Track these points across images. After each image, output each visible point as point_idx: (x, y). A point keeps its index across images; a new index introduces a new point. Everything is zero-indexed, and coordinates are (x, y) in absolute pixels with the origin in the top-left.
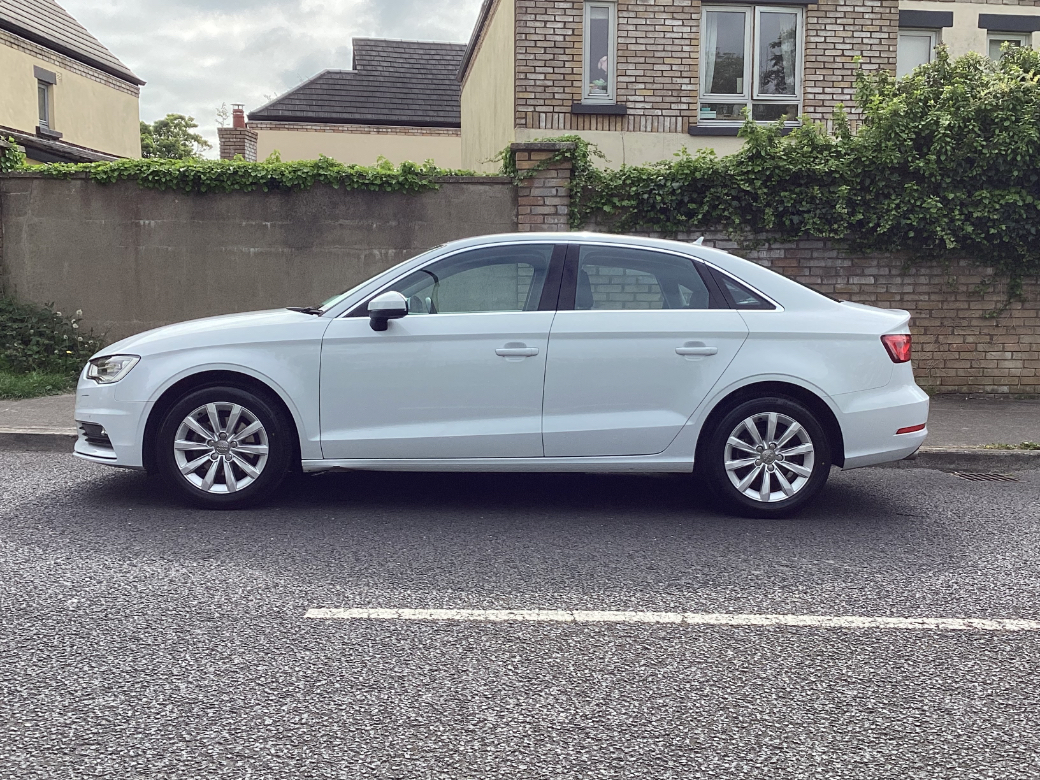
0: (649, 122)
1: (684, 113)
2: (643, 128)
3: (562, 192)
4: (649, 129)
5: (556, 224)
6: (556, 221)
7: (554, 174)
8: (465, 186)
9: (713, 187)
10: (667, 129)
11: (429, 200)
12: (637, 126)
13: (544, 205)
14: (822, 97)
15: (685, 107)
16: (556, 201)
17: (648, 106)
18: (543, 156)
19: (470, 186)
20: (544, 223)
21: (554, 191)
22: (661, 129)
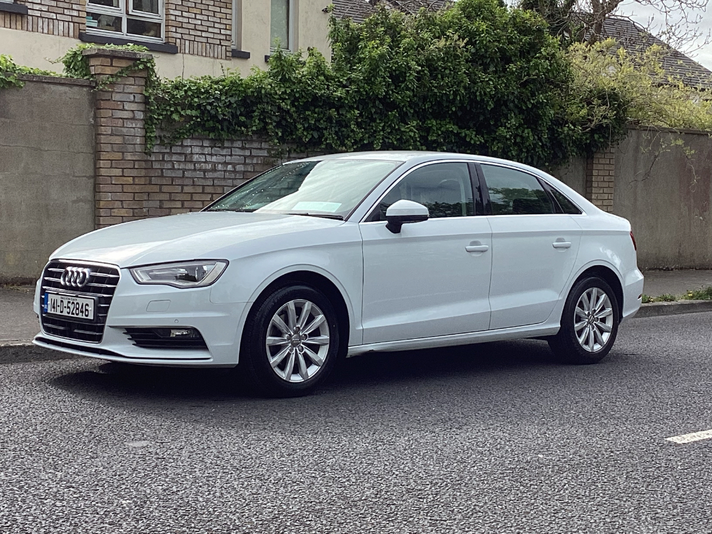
0: (46, 24)
1: (76, 20)
2: (40, 30)
3: (139, 98)
4: (46, 31)
5: (134, 128)
6: (134, 126)
7: (131, 81)
8: (45, 85)
9: (260, 103)
10: (61, 33)
11: (11, 97)
12: (35, 26)
13: (124, 110)
14: (180, 19)
15: (75, 13)
16: (134, 107)
17: (45, 8)
18: (124, 64)
19: (52, 86)
20: (123, 127)
21: (132, 98)
22: (56, 33)
